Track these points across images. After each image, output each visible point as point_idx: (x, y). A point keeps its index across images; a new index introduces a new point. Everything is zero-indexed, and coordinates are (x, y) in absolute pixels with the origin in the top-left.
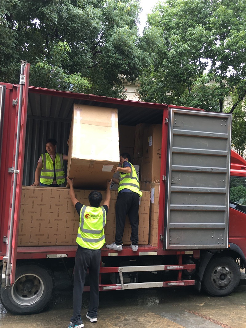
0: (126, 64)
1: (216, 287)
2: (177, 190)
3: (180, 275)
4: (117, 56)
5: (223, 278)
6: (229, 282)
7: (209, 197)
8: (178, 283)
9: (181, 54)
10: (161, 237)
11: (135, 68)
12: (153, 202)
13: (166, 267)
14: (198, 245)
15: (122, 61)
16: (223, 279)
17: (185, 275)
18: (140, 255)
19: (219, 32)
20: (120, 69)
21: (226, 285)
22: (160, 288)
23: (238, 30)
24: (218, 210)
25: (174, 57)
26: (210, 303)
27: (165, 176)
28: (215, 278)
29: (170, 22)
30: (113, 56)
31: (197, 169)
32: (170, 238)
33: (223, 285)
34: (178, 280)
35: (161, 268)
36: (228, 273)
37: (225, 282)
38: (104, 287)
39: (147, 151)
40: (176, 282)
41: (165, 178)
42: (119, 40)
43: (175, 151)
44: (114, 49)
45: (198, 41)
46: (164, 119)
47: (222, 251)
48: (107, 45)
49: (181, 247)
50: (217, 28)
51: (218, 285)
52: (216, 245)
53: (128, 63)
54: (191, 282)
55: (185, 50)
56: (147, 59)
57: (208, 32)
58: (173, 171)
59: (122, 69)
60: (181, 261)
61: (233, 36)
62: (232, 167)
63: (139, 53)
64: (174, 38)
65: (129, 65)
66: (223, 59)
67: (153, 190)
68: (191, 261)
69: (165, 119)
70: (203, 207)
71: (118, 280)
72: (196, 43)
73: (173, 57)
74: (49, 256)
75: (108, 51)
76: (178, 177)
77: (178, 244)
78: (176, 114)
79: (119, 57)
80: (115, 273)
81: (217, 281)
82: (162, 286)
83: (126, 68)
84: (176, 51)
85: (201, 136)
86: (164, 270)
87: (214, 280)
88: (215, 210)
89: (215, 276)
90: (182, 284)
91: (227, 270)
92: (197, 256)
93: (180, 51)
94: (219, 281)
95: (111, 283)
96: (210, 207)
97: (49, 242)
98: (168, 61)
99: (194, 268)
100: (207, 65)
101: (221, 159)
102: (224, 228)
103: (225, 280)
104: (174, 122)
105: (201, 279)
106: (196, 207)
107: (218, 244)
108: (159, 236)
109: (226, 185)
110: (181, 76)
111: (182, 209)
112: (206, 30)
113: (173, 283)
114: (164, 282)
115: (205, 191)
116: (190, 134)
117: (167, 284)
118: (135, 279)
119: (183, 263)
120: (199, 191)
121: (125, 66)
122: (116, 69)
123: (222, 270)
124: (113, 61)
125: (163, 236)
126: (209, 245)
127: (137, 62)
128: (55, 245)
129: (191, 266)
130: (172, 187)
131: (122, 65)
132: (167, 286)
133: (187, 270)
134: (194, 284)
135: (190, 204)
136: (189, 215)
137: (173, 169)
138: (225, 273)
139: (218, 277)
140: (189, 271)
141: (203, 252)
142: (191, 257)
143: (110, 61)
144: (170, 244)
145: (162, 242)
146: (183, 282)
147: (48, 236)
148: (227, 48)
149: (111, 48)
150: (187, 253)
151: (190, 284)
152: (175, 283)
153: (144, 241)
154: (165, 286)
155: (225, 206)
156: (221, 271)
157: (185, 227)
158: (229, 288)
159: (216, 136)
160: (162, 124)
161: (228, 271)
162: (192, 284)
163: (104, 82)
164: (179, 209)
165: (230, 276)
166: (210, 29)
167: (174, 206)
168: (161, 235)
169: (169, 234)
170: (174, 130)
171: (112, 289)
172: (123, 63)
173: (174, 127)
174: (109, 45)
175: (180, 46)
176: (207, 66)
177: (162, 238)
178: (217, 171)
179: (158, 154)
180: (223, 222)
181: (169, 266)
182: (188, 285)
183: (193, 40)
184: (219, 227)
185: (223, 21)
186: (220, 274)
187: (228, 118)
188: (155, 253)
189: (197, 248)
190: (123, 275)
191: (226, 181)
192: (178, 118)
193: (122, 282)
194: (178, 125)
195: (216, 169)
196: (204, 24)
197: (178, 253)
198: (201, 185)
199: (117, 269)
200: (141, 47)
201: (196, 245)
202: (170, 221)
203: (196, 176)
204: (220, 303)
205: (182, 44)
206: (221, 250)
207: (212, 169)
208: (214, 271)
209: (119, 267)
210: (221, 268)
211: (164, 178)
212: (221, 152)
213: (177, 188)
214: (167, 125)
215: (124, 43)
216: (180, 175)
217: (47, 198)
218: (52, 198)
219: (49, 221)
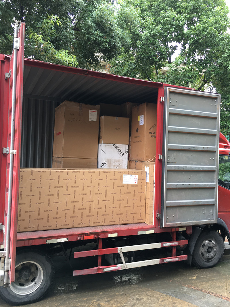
0: (107, 42)
1: (203, 259)
2: (173, 169)
3: (174, 251)
4: (98, 32)
5: (210, 251)
6: (215, 255)
7: (201, 175)
8: (173, 259)
9: (154, 36)
10: (158, 215)
11: (115, 47)
12: (147, 181)
13: (162, 245)
14: (192, 222)
15: (104, 38)
16: (209, 252)
17: (178, 251)
18: (138, 234)
20: (101, 47)
21: (213, 257)
22: (157, 265)
24: (209, 187)
25: (147, 39)
27: (161, 155)
28: (203, 251)
30: (95, 33)
31: (191, 148)
32: (167, 215)
33: (210, 257)
34: (172, 256)
35: (157, 245)
36: (214, 246)
37: (212, 254)
38: (105, 269)
39: (137, 130)
40: (171, 258)
41: (161, 156)
42: (101, 17)
43: (171, 130)
44: (95, 26)
45: (170, 24)
46: (159, 97)
47: (212, 225)
48: (89, 21)
49: (177, 224)
51: (206, 257)
52: (207, 220)
53: (109, 41)
54: (184, 257)
55: (158, 32)
56: (126, 38)
58: (169, 150)
59: (103, 47)
60: (175, 237)
62: (221, 146)
63: (119, 31)
64: (148, 20)
65: (109, 43)
67: (147, 169)
68: (183, 237)
69: (161, 98)
70: (196, 184)
71: (116, 260)
72: (169, 26)
74: (49, 242)
75: (90, 27)
76: (174, 156)
77: (174, 221)
78: (171, 92)
79: (100, 34)
80: (113, 254)
81: (204, 253)
82: (158, 263)
83: (108, 46)
84: (150, 33)
85: (194, 115)
86: (160, 247)
87: (202, 253)
88: (206, 187)
90: (177, 259)
91: (213, 243)
92: (190, 232)
93: (153, 34)
94: (206, 254)
96: (202, 184)
97: (49, 226)
98: (141, 43)
99: (187, 243)
100: (176, 48)
101: (211, 138)
102: (214, 204)
103: (211, 253)
104: (170, 101)
105: (192, 253)
106: (190, 184)
107: (209, 219)
108: (156, 215)
109: (216, 163)
111: (178, 187)
112: (177, 14)
113: (169, 260)
114: (160, 259)
115: (197, 169)
116: (184, 113)
117: (163, 261)
118: (132, 257)
119: (177, 240)
120: (192, 169)
121: (107, 44)
122: (97, 47)
123: (209, 244)
125: (160, 214)
126: (201, 221)
127: (118, 40)
128: (55, 228)
129: (184, 242)
130: (168, 166)
131: (103, 42)
132: (163, 263)
133: (179, 246)
134: (187, 259)
135: (184, 182)
136: (183, 193)
137: (169, 148)
138: (211, 246)
139: (206, 250)
140: (182, 246)
141: (194, 227)
144: (166, 222)
145: (159, 220)
146: (177, 258)
147: (48, 220)
149: (93, 24)
150: (181, 229)
151: (183, 259)
152: (170, 259)
153: (141, 220)
154: (161, 263)
155: (215, 183)
156: (209, 245)
157: (180, 205)
158: (215, 260)
159: (207, 116)
160: (156, 103)
161: (215, 244)
162: (185, 259)
164: (175, 187)
165: (216, 249)
167: (171, 185)
168: (158, 213)
169: (166, 212)
170: (170, 108)
171: (113, 270)
172: (105, 40)
173: (170, 106)
174: (91, 21)
175: (153, 29)
177: (159, 217)
178: (208, 149)
179: (150, 133)
180: (213, 199)
181: (165, 243)
182: (181, 260)
183: (164, 24)
184: (210, 203)
186: (208, 247)
187: (217, 98)
188: (152, 232)
189: (191, 224)
191: (216, 159)
192: (174, 96)
194: (173, 104)
195: (207, 148)
197: (173, 230)
198: (194, 163)
199: (117, 250)
200: (121, 26)
201: (189, 222)
202: (167, 200)
203: (189, 155)
204: (210, 275)
205: (155, 27)
206: (211, 225)
207: (204, 148)
208: (202, 244)
209: (119, 248)
210: (208, 241)
211: (161, 157)
212: (211, 131)
213: (172, 167)
214: (163, 104)
215: (106, 20)
216: (175, 154)
217: (46, 180)
218: (51, 180)
219: (49, 204)
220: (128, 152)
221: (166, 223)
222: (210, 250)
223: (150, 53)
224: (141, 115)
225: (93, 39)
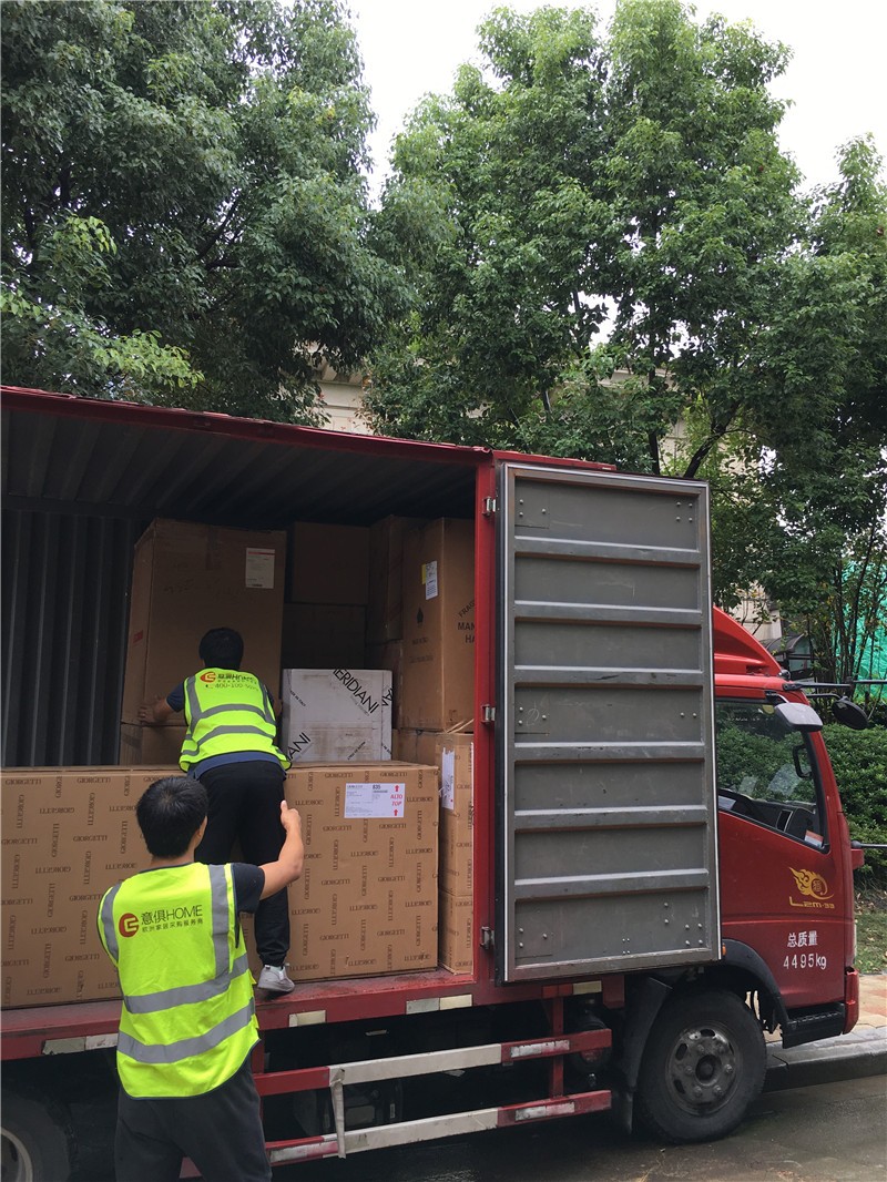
0: (325, 304)
1: (684, 1107)
2: (538, 756)
3: (558, 1076)
4: (292, 274)
5: (708, 1072)
6: (731, 1085)
7: (650, 778)
8: (553, 1107)
9: (515, 277)
10: (486, 934)
11: (357, 320)
12: (450, 806)
13: (506, 1051)
14: (619, 957)
15: (313, 293)
16: (708, 1078)
17: (574, 1074)
18: (409, 1012)
19: (637, 207)
20: (305, 323)
21: (720, 1098)
22: (487, 1132)
23: (703, 202)
24: (680, 821)
25: (491, 288)
26: (669, 1171)
27: (490, 707)
28: (679, 1073)
29: (472, 166)
30: (280, 275)
31: (604, 678)
32: (516, 936)
33: (708, 1098)
34: (551, 1097)
35: (487, 1054)
36: (722, 1053)
37: (716, 1085)
38: (277, 1153)
39: (420, 618)
40: (546, 1105)
41: (490, 712)
42: (301, 220)
43: (524, 614)
44: (280, 251)
45: (570, 234)
46: (479, 500)
47: (701, 971)
48: (257, 238)
49: (558, 967)
50: (631, 194)
51: (693, 1099)
52: (680, 951)
53: (333, 302)
54: (599, 1099)
55: (527, 264)
56: (399, 288)
57: (602, 205)
58: (520, 688)
59: (314, 322)
60: (558, 1021)
61: (687, 219)
62: (720, 667)
63: (368, 265)
64: (489, 221)
65: (337, 309)
66: (655, 297)
67: (448, 761)
68: (594, 1020)
69: (486, 500)
70: (628, 813)
71: (327, 1116)
72: (564, 241)
73: (489, 288)
74: (54, 1047)
75: (261, 257)
76: (539, 710)
77: (549, 957)
78: (520, 481)
79: (300, 279)
80: (317, 1090)
81: (686, 1083)
82: (492, 1125)
83: (328, 319)
84: (498, 267)
85: (612, 559)
86: (498, 1061)
87: (678, 1084)
88: (671, 821)
89: (680, 1069)
90: (568, 1108)
91: (719, 1042)
92: (617, 998)
93: (510, 268)
94: (694, 1086)
95: (298, 1134)
96: (654, 813)
97: (49, 991)
98: (470, 301)
99: (608, 1043)
100: (603, 314)
101: (682, 639)
102: (703, 884)
103: (715, 1081)
104: (516, 510)
105: (633, 1083)
106: (605, 814)
107: (688, 946)
108: (478, 933)
109: (703, 729)
110: (519, 351)
111: (559, 824)
112: (594, 198)
113: (534, 1111)
114: (501, 1109)
115: (632, 755)
116: (574, 554)
117: (512, 1114)
118: (393, 1106)
119: (568, 1030)
120: (612, 757)
121: (324, 310)
122: (291, 321)
123: (702, 1043)
124: (278, 295)
125: (493, 932)
126: (655, 954)
127: (368, 298)
128: (74, 999)
129: (597, 1038)
130: (518, 745)
131: (311, 306)
132: (512, 1123)
133: (580, 1053)
134: (609, 1105)
135: (585, 806)
136: (581, 848)
137: (521, 680)
138: (712, 1052)
139: (690, 1069)
140: (590, 1056)
141: (635, 980)
142: (592, 1001)
143: (268, 291)
144: (517, 960)
145: (489, 955)
146: (570, 1101)
147: (47, 965)
148: (668, 259)
149: (270, 246)
150: (581, 989)
151: (594, 1108)
152: (540, 1109)
153: (421, 957)
154: (504, 1125)
155: (704, 807)
156: (701, 1048)
157: (570, 893)
158: (731, 1110)
159: (662, 559)
160: (473, 517)
161: (725, 1045)
162: (602, 1107)
163: (245, 370)
164: (546, 825)
165: (731, 1063)
166: (607, 195)
167: (530, 817)
168: (486, 928)
169: (515, 924)
170: (517, 538)
171: (308, 1156)
172: (317, 300)
173: (518, 528)
174: (264, 237)
175: (511, 251)
176: (604, 318)
177: (490, 941)
178: (672, 682)
179: (461, 626)
180: (701, 867)
181: (518, 1046)
182: (587, 1110)
183: (550, 232)
184: (690, 884)
185: (650, 170)
186: (699, 1058)
187: (698, 495)
188: (464, 1001)
189: (616, 968)
190: (345, 1098)
191: (703, 718)
192: (529, 495)
193: (340, 1126)
194: (530, 522)
195: (668, 674)
196: (587, 177)
197: (549, 992)
198: (619, 733)
199: (325, 1076)
200: (380, 249)
201: (609, 958)
202: (516, 875)
203: (601, 704)
204: (703, 1169)
205: (518, 245)
206: (697, 970)
207: (653, 675)
208: (676, 1047)
209: (331, 1067)
210: (698, 1034)
211: (490, 714)
212: (680, 613)
213: (535, 748)
214: (494, 520)
215: (319, 231)
216: (544, 700)
217: (42, 811)
218: (61, 810)
219: (51, 904)
220: (393, 699)
221: (517, 965)
222: (707, 1067)
223: (505, 334)
224: (429, 562)
225: (275, 296)
